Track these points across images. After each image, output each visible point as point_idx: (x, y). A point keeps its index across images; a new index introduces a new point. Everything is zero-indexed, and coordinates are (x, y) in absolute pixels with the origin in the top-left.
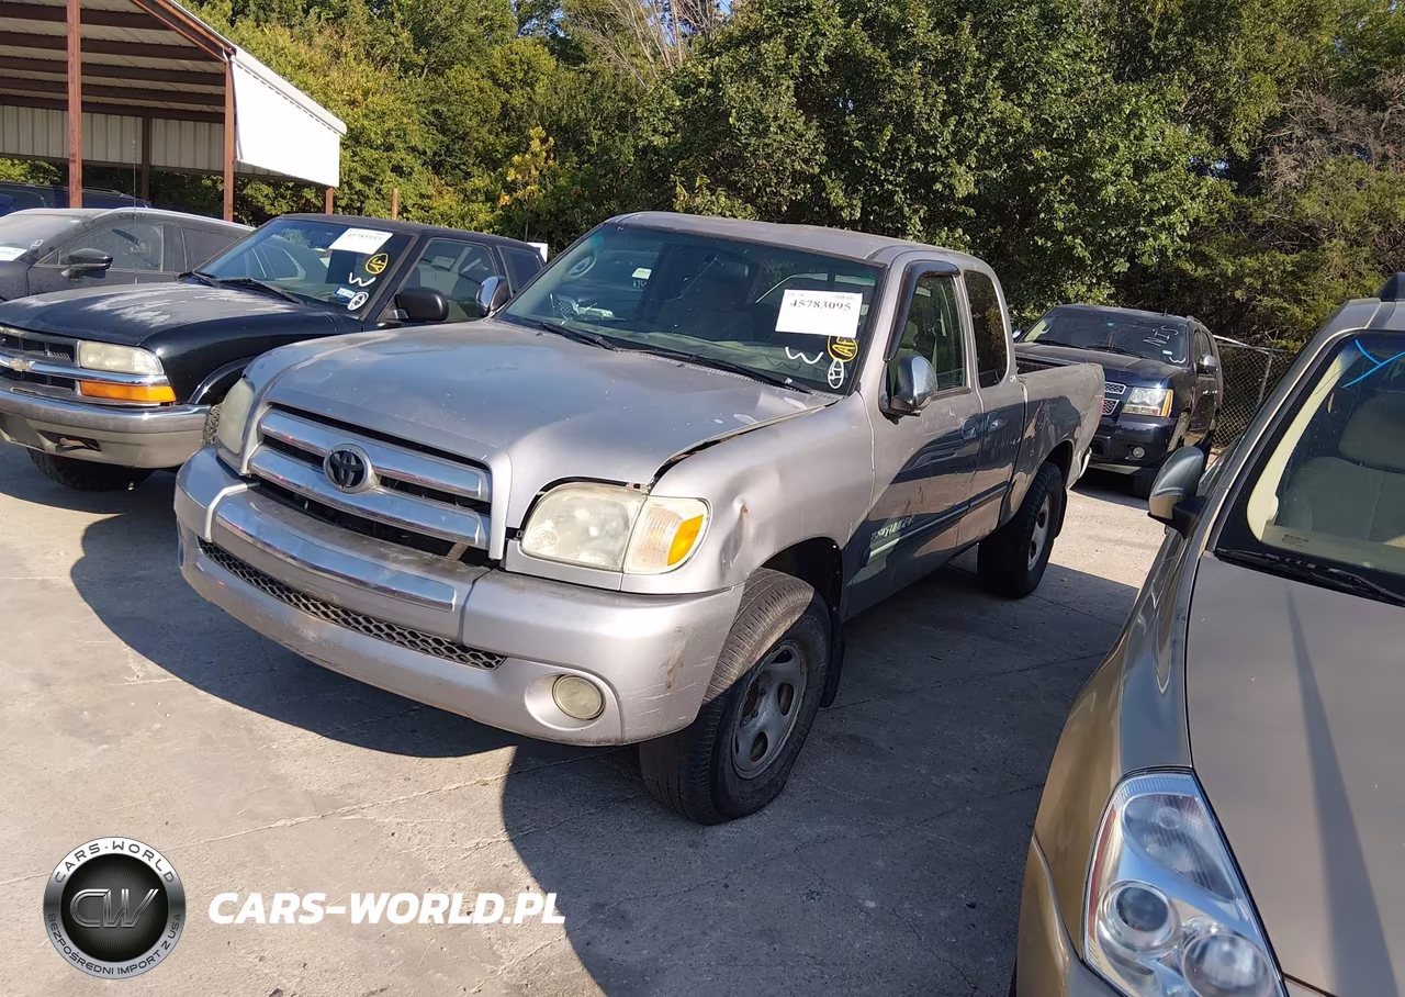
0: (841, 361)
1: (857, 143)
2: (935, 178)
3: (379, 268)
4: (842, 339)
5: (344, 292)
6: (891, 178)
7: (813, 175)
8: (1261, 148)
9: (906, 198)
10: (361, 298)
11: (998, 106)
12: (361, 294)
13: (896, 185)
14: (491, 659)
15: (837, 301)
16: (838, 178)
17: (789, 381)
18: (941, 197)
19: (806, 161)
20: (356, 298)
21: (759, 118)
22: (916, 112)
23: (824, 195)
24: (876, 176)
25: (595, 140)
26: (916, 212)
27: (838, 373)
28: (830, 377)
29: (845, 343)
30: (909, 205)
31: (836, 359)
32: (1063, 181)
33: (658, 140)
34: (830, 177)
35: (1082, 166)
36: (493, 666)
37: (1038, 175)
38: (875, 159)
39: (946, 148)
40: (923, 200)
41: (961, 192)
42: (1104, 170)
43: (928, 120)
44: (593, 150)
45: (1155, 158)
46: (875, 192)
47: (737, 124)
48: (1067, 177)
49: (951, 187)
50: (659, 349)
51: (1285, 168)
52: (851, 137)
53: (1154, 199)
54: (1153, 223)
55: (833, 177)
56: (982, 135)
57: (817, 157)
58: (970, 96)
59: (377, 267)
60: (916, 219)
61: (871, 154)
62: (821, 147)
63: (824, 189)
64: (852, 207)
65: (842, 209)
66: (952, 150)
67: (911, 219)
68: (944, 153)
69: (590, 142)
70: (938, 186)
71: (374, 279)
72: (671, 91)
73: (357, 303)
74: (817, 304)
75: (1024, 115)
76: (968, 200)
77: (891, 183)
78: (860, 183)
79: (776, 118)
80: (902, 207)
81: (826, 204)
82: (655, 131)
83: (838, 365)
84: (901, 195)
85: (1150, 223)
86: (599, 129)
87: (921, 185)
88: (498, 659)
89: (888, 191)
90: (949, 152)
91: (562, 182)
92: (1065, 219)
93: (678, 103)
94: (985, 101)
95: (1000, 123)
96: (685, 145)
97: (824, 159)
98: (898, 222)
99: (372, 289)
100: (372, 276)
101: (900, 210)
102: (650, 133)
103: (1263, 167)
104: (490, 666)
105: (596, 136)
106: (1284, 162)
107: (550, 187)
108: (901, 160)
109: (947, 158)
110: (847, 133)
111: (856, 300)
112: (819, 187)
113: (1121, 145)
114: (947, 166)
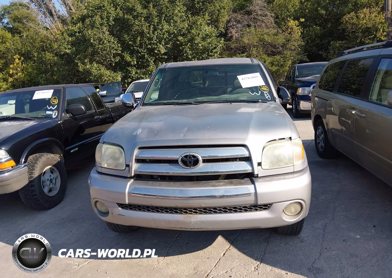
0: (267, 92)
1: (130, 43)
2: (155, 49)
3: (56, 102)
4: (262, 86)
5: (48, 112)
6: (143, 51)
7: (119, 54)
8: (227, 29)
9: (148, 56)
10: (55, 113)
11: (166, 27)
12: (55, 112)
13: (144, 53)
14: (266, 207)
15: (254, 76)
16: (127, 53)
17: (260, 101)
18: (157, 54)
19: (116, 50)
20: (54, 114)
21: (100, 40)
22: (145, 32)
23: (125, 59)
24: (138, 51)
25: (36, 56)
26: (152, 59)
27: (268, 96)
28: (266, 97)
29: (264, 87)
30: (149, 58)
31: (265, 92)
32: (188, 45)
33: (68, 51)
34: (125, 53)
35: (192, 40)
36: (267, 208)
37: (181, 44)
38: (136, 46)
39: (156, 40)
40: (153, 56)
41: (163, 52)
42: (198, 40)
43: (149, 33)
44: (36, 59)
45: (207, 35)
46: (139, 56)
47: (94, 42)
48: (189, 43)
49: (159, 51)
50: (212, 101)
51: (234, 33)
52: (127, 41)
53: (212, 46)
54: (213, 52)
55: (126, 53)
56: (165, 35)
57: (119, 48)
58: (158, 25)
59: (55, 102)
60: (152, 61)
61: (135, 45)
62: (119, 45)
63: (124, 57)
64: (133, 61)
65: (131, 62)
66: (158, 41)
67: (151, 62)
68: (156, 42)
69: (34, 56)
70: (156, 51)
71: (56, 106)
72: (67, 36)
73: (55, 115)
74: (249, 78)
75: (173, 29)
76: (165, 54)
77: (143, 52)
78: (134, 54)
79: (105, 39)
80: (148, 59)
81: (126, 62)
82: (65, 48)
83: (266, 94)
84: (147, 55)
85: (212, 52)
86: (36, 52)
87: (151, 52)
88: (269, 205)
89: (142, 55)
90: (157, 41)
91: (30, 70)
92: (191, 55)
93: (70, 39)
94: (162, 26)
95: (168, 32)
96: (77, 51)
97: (121, 49)
98: (147, 63)
99: (57, 109)
100: (55, 105)
101: (147, 60)
102: (64, 49)
103: (229, 34)
104: (266, 209)
105: (36, 54)
106: (234, 31)
107: (26, 73)
108: (144, 46)
109: (157, 43)
110: (126, 40)
111: (258, 74)
112: (122, 57)
113: (200, 33)
114: (157, 45)
